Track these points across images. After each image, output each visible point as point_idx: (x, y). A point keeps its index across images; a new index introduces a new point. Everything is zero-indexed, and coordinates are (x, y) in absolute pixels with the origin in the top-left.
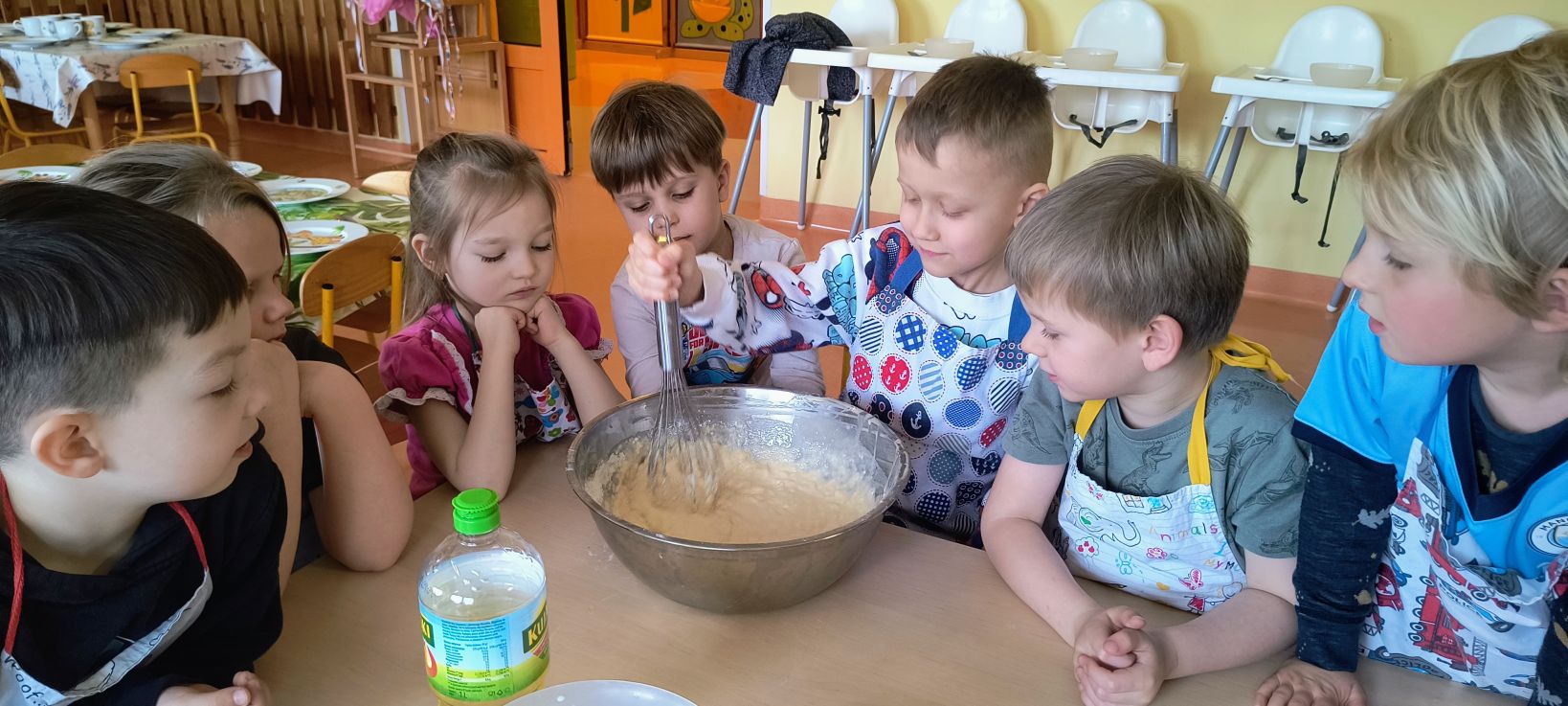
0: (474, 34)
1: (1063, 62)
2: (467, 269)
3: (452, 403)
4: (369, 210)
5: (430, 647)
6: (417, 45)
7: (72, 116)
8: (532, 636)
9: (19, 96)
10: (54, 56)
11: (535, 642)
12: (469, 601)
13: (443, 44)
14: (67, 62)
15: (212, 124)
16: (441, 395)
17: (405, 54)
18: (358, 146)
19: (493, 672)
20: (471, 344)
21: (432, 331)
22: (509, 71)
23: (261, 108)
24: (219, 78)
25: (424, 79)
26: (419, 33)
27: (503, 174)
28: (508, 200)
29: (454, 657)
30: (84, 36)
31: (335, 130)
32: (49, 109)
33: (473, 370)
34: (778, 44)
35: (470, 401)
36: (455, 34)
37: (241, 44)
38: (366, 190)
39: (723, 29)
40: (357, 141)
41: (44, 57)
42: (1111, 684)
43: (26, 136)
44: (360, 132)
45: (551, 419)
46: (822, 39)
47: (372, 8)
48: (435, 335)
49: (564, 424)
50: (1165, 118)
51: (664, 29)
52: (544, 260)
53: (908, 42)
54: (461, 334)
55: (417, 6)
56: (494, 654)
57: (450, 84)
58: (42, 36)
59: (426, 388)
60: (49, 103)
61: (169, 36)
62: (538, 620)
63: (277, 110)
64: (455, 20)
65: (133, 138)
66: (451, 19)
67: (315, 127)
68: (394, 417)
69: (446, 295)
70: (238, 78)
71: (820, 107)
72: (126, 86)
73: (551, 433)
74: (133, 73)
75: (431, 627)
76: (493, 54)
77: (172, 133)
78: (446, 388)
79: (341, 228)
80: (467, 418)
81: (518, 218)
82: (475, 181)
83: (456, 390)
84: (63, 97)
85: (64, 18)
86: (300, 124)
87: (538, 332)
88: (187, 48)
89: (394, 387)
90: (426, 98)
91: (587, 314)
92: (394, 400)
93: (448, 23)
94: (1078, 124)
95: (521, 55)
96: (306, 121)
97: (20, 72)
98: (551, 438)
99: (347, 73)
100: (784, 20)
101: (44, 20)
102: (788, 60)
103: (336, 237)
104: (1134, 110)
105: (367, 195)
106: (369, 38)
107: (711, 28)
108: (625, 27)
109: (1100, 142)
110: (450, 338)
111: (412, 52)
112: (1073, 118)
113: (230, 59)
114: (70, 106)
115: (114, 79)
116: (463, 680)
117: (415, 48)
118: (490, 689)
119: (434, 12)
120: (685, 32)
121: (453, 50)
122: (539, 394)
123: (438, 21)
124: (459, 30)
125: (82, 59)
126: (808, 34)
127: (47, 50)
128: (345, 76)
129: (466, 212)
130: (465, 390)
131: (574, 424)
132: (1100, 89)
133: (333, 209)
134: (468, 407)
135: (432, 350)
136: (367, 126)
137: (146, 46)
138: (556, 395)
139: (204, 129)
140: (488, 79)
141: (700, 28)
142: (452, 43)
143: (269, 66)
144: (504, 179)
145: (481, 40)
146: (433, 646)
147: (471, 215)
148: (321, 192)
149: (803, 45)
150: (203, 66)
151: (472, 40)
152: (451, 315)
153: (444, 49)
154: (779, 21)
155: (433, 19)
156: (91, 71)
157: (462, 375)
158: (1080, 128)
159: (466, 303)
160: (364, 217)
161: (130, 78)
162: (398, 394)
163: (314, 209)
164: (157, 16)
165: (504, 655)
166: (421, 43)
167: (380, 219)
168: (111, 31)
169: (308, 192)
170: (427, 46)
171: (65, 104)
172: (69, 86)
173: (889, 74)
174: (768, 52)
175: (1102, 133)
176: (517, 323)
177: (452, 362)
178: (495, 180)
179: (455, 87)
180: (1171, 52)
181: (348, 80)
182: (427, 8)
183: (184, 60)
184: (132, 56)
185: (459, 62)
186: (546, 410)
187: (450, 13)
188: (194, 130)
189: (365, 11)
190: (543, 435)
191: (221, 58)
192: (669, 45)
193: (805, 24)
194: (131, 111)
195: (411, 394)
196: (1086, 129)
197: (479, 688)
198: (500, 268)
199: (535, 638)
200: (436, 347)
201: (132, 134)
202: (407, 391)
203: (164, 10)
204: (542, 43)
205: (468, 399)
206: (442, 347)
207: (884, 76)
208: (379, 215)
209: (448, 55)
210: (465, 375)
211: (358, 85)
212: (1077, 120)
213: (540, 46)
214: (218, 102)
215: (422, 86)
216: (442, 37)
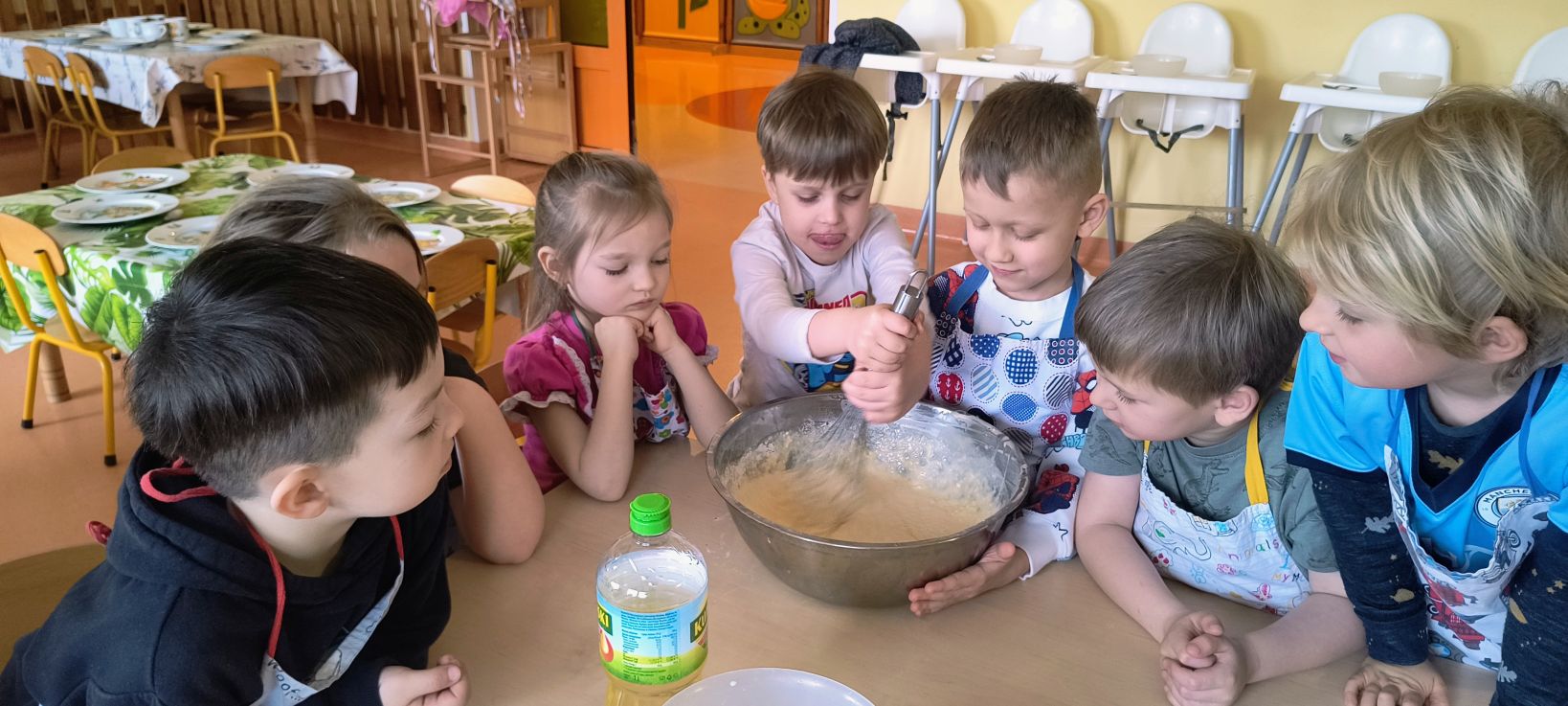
0: (543, 35)
1: (1131, 67)
2: (590, 281)
3: (573, 406)
4: (461, 214)
5: (608, 635)
6: (488, 47)
7: (159, 116)
8: (698, 628)
9: (107, 96)
10: (143, 58)
11: (700, 633)
12: (642, 595)
13: (514, 46)
14: (155, 65)
15: (290, 123)
16: (563, 398)
17: (476, 56)
18: (430, 146)
19: (664, 659)
20: (590, 350)
21: (554, 337)
22: (576, 71)
23: (338, 107)
24: (297, 79)
25: (495, 79)
26: (491, 35)
27: (627, 192)
28: (633, 219)
29: (629, 646)
30: (168, 38)
31: (406, 129)
32: (137, 109)
33: (593, 374)
34: (849, 50)
35: (589, 404)
36: (525, 36)
37: (318, 46)
38: (455, 194)
39: (780, 26)
40: (429, 140)
41: (133, 59)
42: (1193, 682)
43: (113, 135)
44: (433, 130)
45: (663, 421)
46: (891, 44)
47: (446, 9)
48: (557, 341)
49: (674, 425)
50: (1233, 124)
51: (720, 27)
52: (662, 272)
53: (975, 46)
54: (579, 340)
55: (490, 9)
56: (666, 642)
57: (520, 85)
58: (128, 36)
59: (550, 391)
60: (137, 103)
61: (248, 37)
62: (701, 615)
63: (352, 109)
64: (526, 23)
65: (214, 137)
66: (522, 21)
67: (386, 126)
68: (517, 417)
69: (567, 304)
70: (314, 79)
71: (888, 111)
72: (210, 86)
73: (661, 435)
74: (217, 73)
75: (610, 617)
76: (561, 55)
77: (252, 132)
78: (567, 391)
79: (438, 232)
80: (587, 421)
81: (639, 236)
82: (603, 202)
83: (576, 393)
84: (151, 98)
85: (149, 20)
86: (371, 122)
87: (653, 340)
88: (267, 49)
89: (519, 390)
90: (497, 98)
91: (694, 323)
92: (519, 402)
93: (519, 24)
94: (1145, 129)
95: (588, 55)
96: (377, 119)
97: (109, 73)
98: (662, 439)
99: (420, 73)
100: (855, 26)
101: (130, 21)
102: (858, 64)
103: (433, 241)
104: (1200, 115)
105: (453, 197)
106: (441, 39)
107: (768, 26)
108: (682, 24)
109: (1167, 146)
110: (570, 344)
111: (484, 54)
112: (1139, 123)
113: (308, 60)
114: (157, 107)
115: (198, 80)
116: (638, 665)
117: (487, 49)
118: (663, 674)
119: (506, 14)
120: (741, 28)
121: (523, 52)
122: (654, 398)
123: (510, 24)
124: (529, 31)
125: (170, 61)
126: (878, 40)
127: (136, 51)
128: (419, 77)
129: (595, 228)
130: (585, 394)
131: (683, 425)
132: (1168, 95)
133: (427, 213)
134: (587, 409)
135: (555, 355)
136: (437, 126)
137: (228, 47)
138: (668, 399)
139: (283, 128)
140: (556, 79)
141: (756, 25)
142: (522, 45)
143: (345, 67)
144: (629, 197)
145: (550, 41)
146: (611, 634)
147: (598, 231)
148: (413, 196)
149: (873, 50)
150: (283, 67)
151: (541, 42)
152: (570, 321)
153: (515, 50)
154: (850, 26)
155: (505, 21)
156: (177, 72)
157: (582, 379)
158: (1147, 133)
159: (585, 312)
160: (457, 220)
161: (212, 80)
162: (523, 396)
163: (409, 213)
164: (233, 17)
165: (675, 644)
166: (493, 44)
167: (472, 222)
168: (194, 32)
169: (401, 196)
170: (499, 47)
171: (153, 104)
172: (157, 86)
173: (956, 79)
174: (838, 56)
175: (1169, 138)
176: (636, 331)
177: (573, 367)
178: (621, 200)
179: (525, 87)
180: (1238, 58)
181: (421, 81)
182: (499, 10)
183: (264, 61)
184: (216, 58)
185: (529, 63)
186: (659, 413)
187: (521, 16)
188: (272, 129)
189: (439, 14)
190: (653, 436)
191: (300, 59)
192: (725, 41)
193: (875, 30)
194: (213, 109)
195: (535, 397)
196: (1153, 134)
197: (650, 673)
198: (623, 281)
199: (700, 629)
200: (558, 353)
201: (215, 133)
202: (532, 394)
203: (240, 11)
204: (610, 44)
205: (586, 401)
206: (564, 352)
207: (952, 82)
208: (470, 219)
209: (519, 57)
210: (585, 379)
211: (430, 86)
212: (1144, 124)
213: (606, 46)
214: (294, 100)
215: (493, 86)
216: (513, 38)
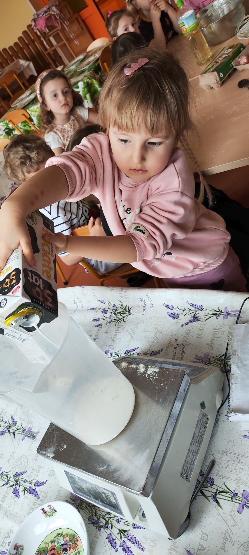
6: (58, 30)
22: (83, 21)
24: (20, 73)
26: (57, 25)
37: (19, 61)
57: (73, 36)
63: (36, 75)
76: (77, 19)
95: (84, 13)
113: (19, 66)
124: (65, 17)
140: (80, 28)
143: (28, 63)
145: (72, 16)
148: (81, 58)
150: (15, 72)
155: (58, 18)
161: (3, 85)
169: (78, 61)
170: (61, 27)
183: (10, 73)
185: (71, 27)
187: (61, 13)
191: (17, 68)
209: (68, 26)
213: (88, 6)
215: (66, 40)
